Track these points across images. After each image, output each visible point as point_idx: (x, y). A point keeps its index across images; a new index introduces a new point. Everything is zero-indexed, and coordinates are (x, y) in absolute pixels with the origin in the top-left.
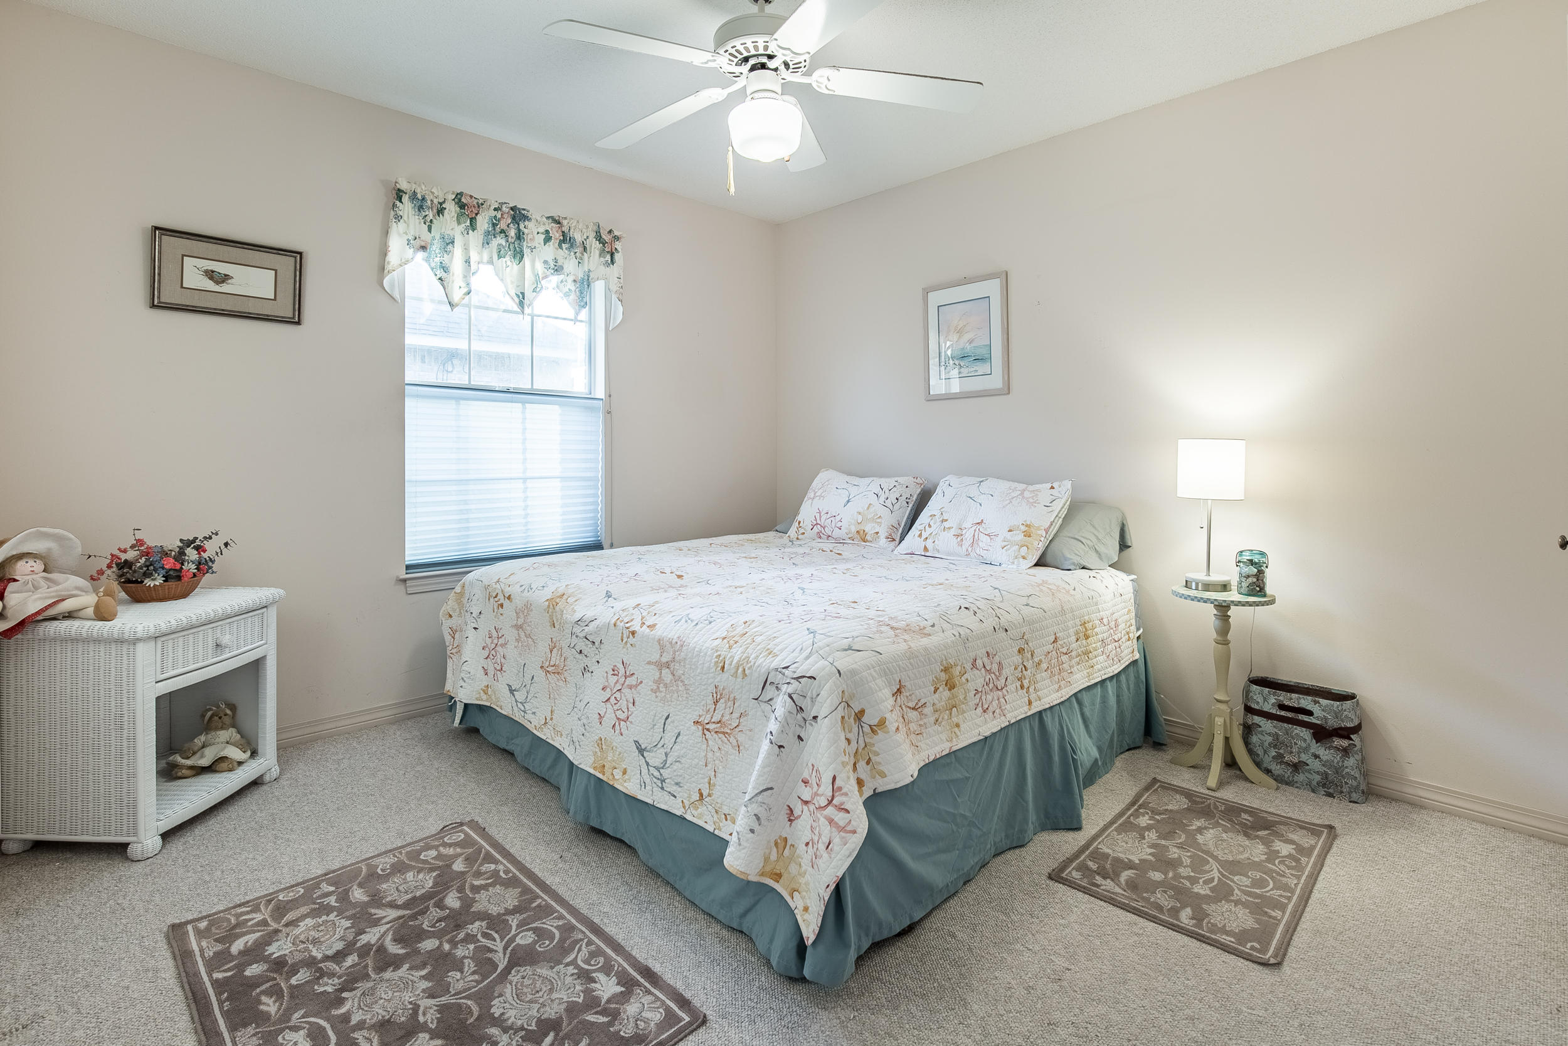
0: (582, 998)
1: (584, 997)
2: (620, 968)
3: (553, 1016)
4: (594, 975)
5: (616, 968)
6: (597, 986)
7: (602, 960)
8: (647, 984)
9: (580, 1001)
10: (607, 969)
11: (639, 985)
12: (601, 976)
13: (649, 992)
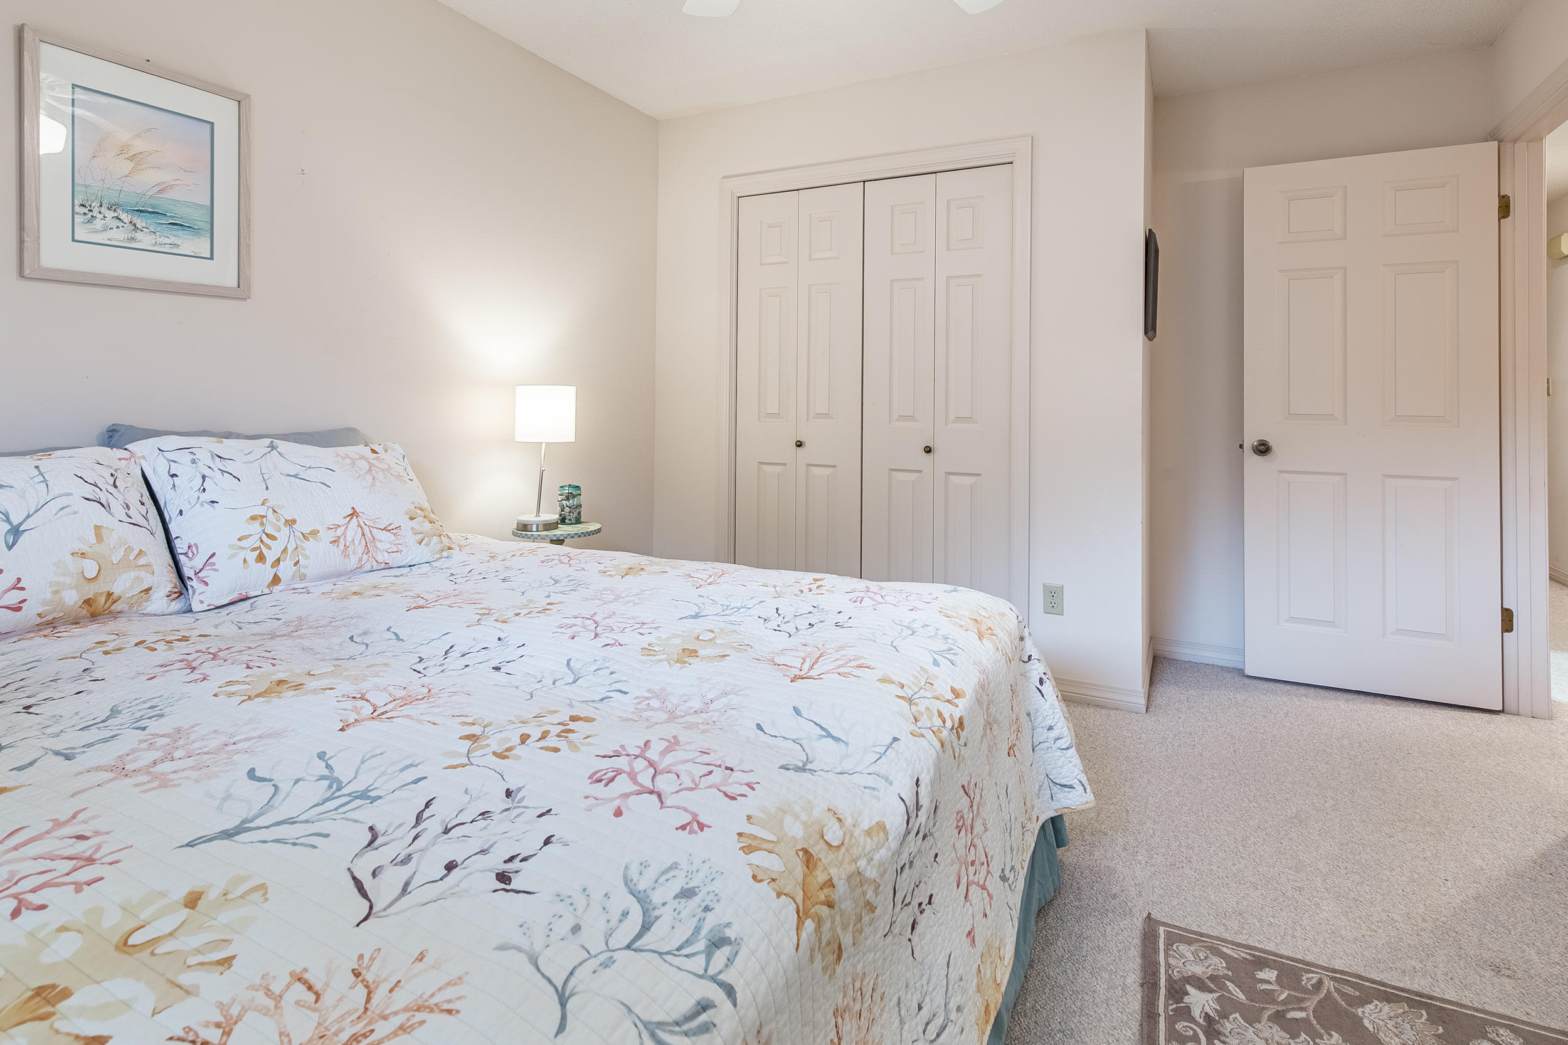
0: (1234, 1016)
1: (1232, 1014)
2: (1171, 1002)
3: (1276, 1028)
4: (1201, 1021)
5: (1175, 1006)
6: (1207, 1009)
7: (1179, 1026)
8: (1162, 970)
9: (1237, 1015)
10: (1185, 1013)
11: (1169, 979)
12: (1196, 1013)
13: (1168, 966)
